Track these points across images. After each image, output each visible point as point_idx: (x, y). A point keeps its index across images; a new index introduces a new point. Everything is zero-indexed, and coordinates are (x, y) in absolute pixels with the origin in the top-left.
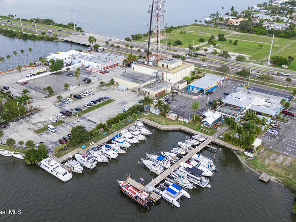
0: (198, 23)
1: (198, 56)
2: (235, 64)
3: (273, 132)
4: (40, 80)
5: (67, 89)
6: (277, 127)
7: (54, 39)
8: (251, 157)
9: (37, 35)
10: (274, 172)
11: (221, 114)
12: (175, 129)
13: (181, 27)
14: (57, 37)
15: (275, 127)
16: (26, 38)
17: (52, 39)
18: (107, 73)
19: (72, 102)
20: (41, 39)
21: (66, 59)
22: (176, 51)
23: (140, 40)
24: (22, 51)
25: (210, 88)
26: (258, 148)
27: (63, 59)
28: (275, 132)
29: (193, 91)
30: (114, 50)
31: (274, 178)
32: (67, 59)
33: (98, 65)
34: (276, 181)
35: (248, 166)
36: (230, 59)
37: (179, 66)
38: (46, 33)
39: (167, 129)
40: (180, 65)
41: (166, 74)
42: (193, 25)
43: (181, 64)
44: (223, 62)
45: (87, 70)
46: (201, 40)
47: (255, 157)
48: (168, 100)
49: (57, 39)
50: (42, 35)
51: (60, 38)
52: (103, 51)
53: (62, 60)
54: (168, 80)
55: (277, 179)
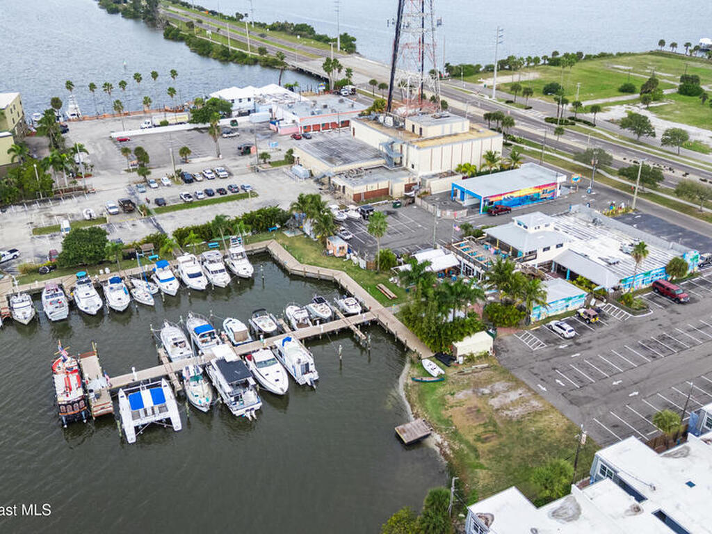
0: (667, 48)
1: (574, 124)
2: (657, 154)
3: (560, 329)
4: (159, 138)
5: (186, 159)
6: (589, 320)
7: (277, 65)
8: (432, 376)
9: (248, 53)
10: (451, 426)
11: (460, 262)
12: (323, 277)
13: (611, 55)
14: (284, 61)
15: (586, 317)
16: (226, 58)
17: (273, 63)
18: (307, 138)
19: (168, 185)
20: (255, 62)
21: (240, 100)
22: (526, 109)
23: (466, 78)
24: (155, 75)
25: (506, 196)
26: (470, 359)
27: (233, 101)
28: (565, 330)
29: (461, 202)
30: (375, 94)
31: (440, 440)
32: (243, 100)
33: (294, 119)
34: (438, 449)
35: (404, 396)
36: (651, 138)
37: (456, 135)
38: (267, 50)
39: (302, 274)
40: (459, 131)
41: (408, 148)
42: (651, 53)
43: (467, 129)
44: (629, 145)
45: (271, 128)
46: (626, 88)
47: (441, 379)
48: (365, 210)
49: (283, 64)
50: (258, 54)
51: (291, 63)
52: (353, 94)
53: (231, 102)
54: (409, 167)
55: (446, 444)
